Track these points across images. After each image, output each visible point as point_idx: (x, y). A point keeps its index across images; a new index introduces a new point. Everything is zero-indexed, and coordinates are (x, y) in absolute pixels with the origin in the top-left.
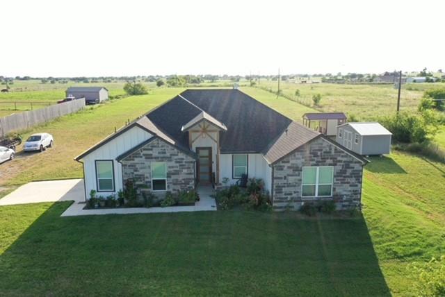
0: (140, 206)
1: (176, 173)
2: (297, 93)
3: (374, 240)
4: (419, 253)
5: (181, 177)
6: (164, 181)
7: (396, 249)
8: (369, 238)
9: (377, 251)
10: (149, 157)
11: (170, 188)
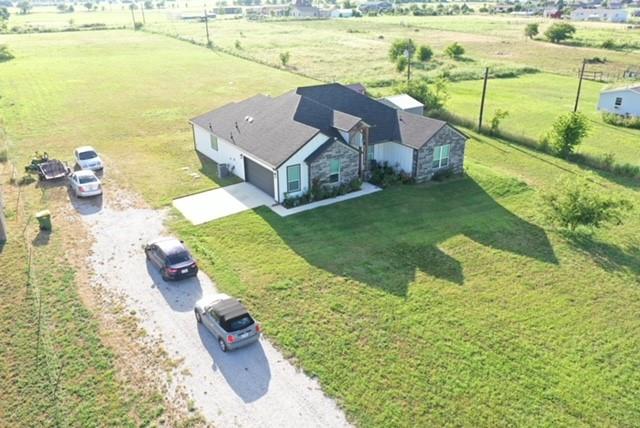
0: (325, 198)
1: (347, 166)
2: (237, 46)
3: (484, 188)
4: (508, 191)
5: (349, 170)
6: (337, 175)
7: (498, 191)
8: (480, 188)
9: (490, 194)
10: (329, 157)
11: (341, 180)
